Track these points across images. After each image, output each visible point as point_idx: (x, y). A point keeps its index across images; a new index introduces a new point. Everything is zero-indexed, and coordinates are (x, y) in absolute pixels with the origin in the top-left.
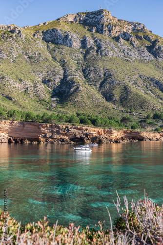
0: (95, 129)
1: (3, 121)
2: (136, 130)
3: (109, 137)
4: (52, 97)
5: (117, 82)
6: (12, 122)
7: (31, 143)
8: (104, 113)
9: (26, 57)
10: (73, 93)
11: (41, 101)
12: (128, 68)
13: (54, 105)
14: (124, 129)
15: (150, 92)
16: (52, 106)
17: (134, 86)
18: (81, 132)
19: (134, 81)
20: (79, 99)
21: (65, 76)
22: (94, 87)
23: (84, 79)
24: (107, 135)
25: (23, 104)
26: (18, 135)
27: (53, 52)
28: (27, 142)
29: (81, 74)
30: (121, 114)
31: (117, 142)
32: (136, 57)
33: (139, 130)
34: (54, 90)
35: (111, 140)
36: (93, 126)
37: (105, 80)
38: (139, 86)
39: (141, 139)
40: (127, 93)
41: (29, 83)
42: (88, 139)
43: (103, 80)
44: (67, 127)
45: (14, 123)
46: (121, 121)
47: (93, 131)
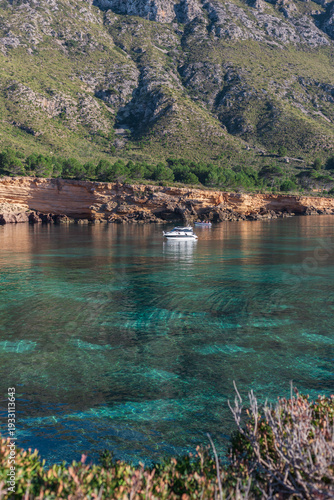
0: (207, 193)
1: (17, 178)
2: (291, 193)
3: (236, 208)
4: (117, 126)
5: (250, 93)
6: (36, 181)
7: (76, 223)
8: (224, 158)
9: (59, 42)
10: (159, 118)
11: (95, 135)
12: (274, 64)
13: (121, 143)
14: (267, 192)
15: (319, 113)
16: (116, 145)
17: (287, 101)
18: (177, 200)
19: (287, 90)
20: (172, 129)
21: (142, 83)
22: (203, 104)
23: (182, 88)
24: (230, 205)
25: (57, 143)
26: (48, 206)
27: (116, 32)
28: (67, 221)
29: (175, 77)
30: (260, 159)
31: (250, 217)
32: (291, 38)
33: (296, 194)
34: (120, 113)
35: (239, 215)
36: (201, 186)
37: (226, 89)
38: (297, 101)
39: (301, 211)
40: (272, 115)
41: (67, 98)
42: (192, 214)
43: (221, 88)
44: (148, 189)
45: (39, 182)
46: (260, 174)
47: (201, 196)
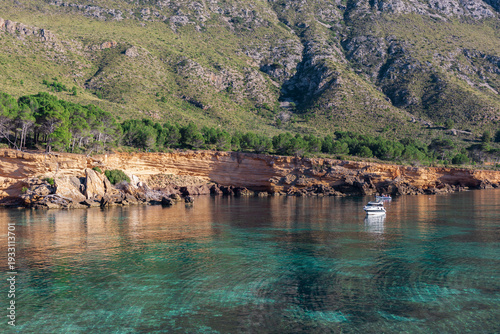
0: (384, 166)
1: (199, 152)
2: (463, 166)
3: (413, 181)
4: (281, 99)
5: (414, 65)
6: (217, 154)
7: (256, 196)
8: (390, 130)
9: (226, 19)
10: (323, 91)
11: (259, 108)
12: (438, 36)
13: (286, 116)
14: (439, 165)
15: (486, 84)
16: (281, 118)
17: (453, 73)
18: (355, 173)
19: (452, 62)
20: (337, 102)
21: (307, 57)
22: (367, 77)
23: (346, 61)
24: (407, 178)
25: (225, 117)
27: (280, 8)
28: (247, 194)
29: (338, 50)
30: (426, 132)
31: (428, 192)
32: (455, 11)
33: (470, 167)
34: (285, 86)
35: (416, 189)
36: (376, 159)
37: (390, 62)
38: (462, 73)
39: (475, 185)
40: (437, 88)
41: (234, 72)
42: (371, 187)
43: (385, 61)
44: (326, 163)
45: (220, 155)
46: (430, 147)
47: (378, 169)
